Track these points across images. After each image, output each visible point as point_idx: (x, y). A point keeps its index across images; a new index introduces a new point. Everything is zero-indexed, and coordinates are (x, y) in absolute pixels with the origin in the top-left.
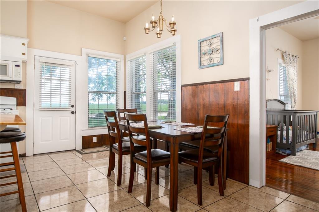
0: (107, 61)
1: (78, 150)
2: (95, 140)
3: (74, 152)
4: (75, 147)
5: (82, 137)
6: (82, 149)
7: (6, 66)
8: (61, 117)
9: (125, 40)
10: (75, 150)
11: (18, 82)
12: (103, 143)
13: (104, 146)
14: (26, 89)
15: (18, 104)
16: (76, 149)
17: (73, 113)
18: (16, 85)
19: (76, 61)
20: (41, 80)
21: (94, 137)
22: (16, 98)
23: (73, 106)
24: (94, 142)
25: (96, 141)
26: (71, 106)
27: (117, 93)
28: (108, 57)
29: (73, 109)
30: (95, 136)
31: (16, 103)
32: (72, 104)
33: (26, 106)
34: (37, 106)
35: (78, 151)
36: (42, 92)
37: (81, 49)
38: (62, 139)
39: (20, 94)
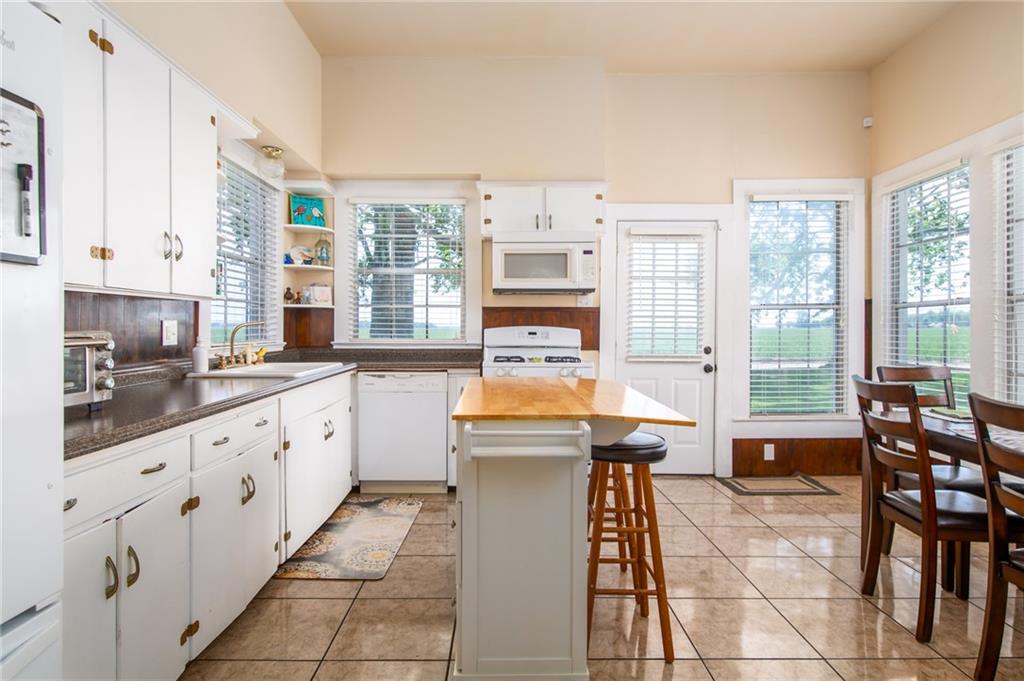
0: (807, 207)
1: (723, 479)
2: (769, 453)
3: (712, 482)
4: (714, 469)
5: (734, 440)
6: (731, 475)
7: (566, 255)
8: (678, 382)
9: (868, 127)
10: (713, 476)
11: (585, 292)
12: (792, 466)
13: (799, 477)
14: (599, 309)
15: (585, 347)
16: (717, 475)
17: (708, 369)
18: (580, 298)
19: (716, 221)
20: (630, 283)
21: (766, 446)
22: (579, 331)
23: (707, 351)
24: (766, 459)
25: (773, 458)
26: (702, 349)
27: (841, 306)
28: (808, 193)
29: (708, 360)
30: (769, 441)
31: (579, 344)
32: (705, 344)
33: (598, 349)
34: (622, 352)
35: (722, 481)
36: (634, 314)
37: (732, 182)
38: (680, 443)
39: (587, 320)
